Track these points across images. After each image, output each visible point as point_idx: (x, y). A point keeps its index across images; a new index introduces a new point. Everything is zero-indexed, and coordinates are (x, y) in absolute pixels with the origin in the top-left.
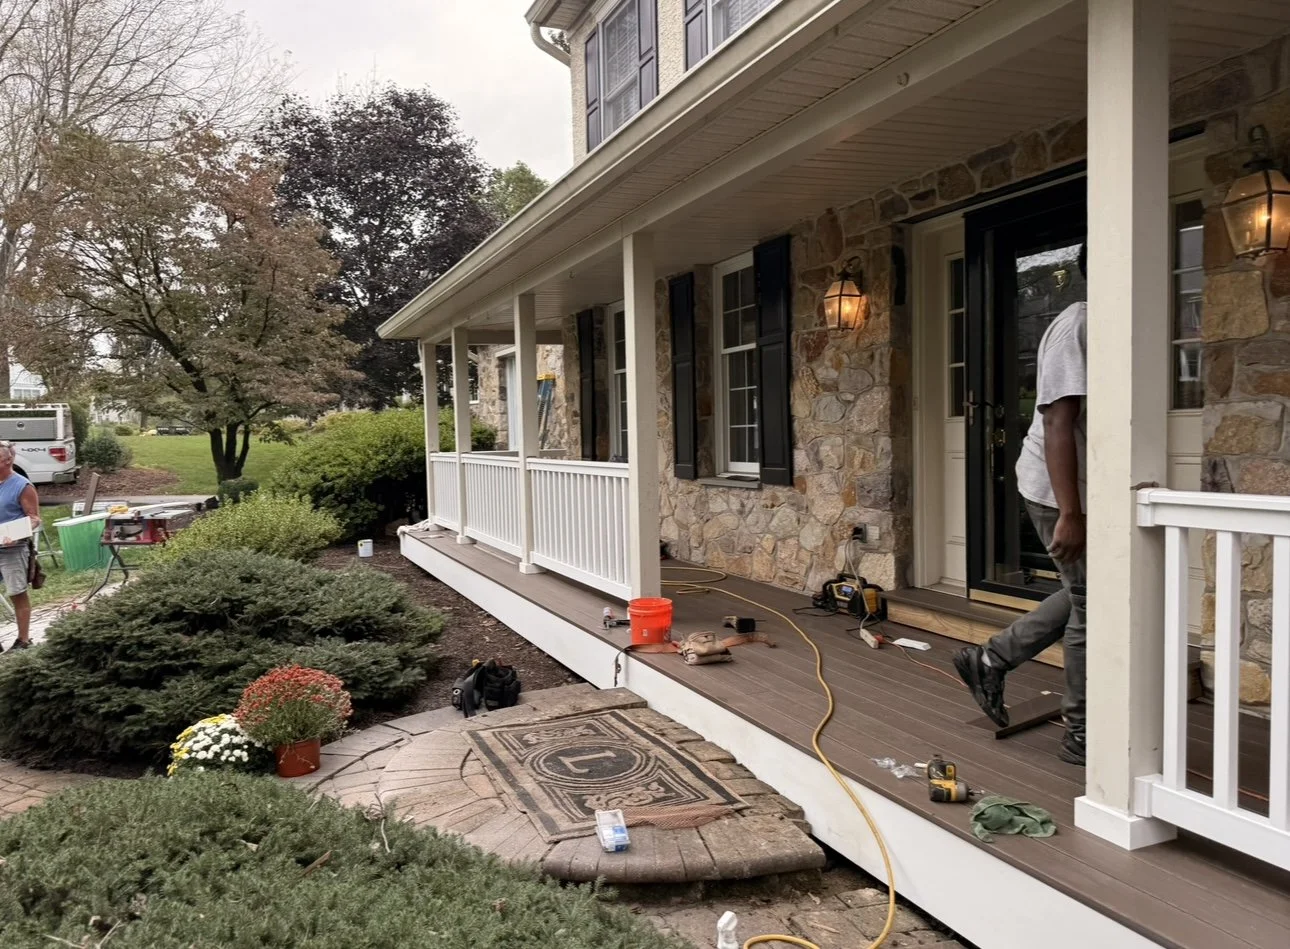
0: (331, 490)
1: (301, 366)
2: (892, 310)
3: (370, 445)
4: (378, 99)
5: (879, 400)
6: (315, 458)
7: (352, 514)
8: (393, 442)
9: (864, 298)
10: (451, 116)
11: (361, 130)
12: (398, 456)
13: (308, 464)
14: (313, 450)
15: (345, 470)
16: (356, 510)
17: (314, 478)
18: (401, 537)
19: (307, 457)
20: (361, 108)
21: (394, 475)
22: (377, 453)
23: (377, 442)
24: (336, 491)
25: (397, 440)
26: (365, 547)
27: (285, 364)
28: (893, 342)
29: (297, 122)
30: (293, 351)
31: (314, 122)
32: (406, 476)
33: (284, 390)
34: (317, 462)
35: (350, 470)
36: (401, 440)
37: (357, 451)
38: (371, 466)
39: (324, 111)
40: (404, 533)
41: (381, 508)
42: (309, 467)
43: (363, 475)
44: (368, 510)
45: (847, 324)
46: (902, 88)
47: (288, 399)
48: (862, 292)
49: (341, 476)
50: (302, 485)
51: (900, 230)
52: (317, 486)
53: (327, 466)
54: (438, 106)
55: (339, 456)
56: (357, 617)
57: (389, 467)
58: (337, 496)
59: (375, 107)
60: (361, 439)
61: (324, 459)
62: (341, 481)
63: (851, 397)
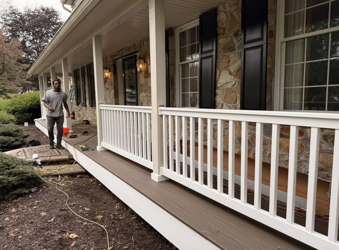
0: (18, 111)
1: (13, 80)
2: (114, 75)
3: (28, 100)
4: (38, 9)
5: (113, 92)
6: (14, 103)
7: (23, 116)
8: (34, 99)
9: (110, 73)
10: (60, 14)
11: (33, 17)
12: (35, 103)
13: (12, 104)
14: (13, 101)
15: (21, 106)
16: (24, 116)
17: (13, 108)
18: (35, 122)
19: (12, 103)
20: (33, 11)
21: (34, 107)
22: (29, 102)
23: (30, 99)
24: (19, 111)
25: (35, 99)
26: (26, 124)
27: (9, 79)
28: (114, 81)
29: (14, 13)
30: (12, 76)
31: (20, 13)
32: (37, 108)
33: (8, 86)
34: (14, 104)
35: (22, 106)
36: (36, 99)
37: (24, 101)
38: (28, 105)
39: (22, 10)
40: (35, 121)
41: (31, 115)
42: (12, 105)
43: (25, 107)
44: (28, 115)
45: (107, 77)
46: (82, 44)
47: (9, 89)
48: (110, 72)
49: (20, 107)
50: (10, 109)
51: (114, 61)
52: (14, 110)
53: (16, 105)
54: (55, 11)
55: (20, 102)
56: (6, 132)
57: (32, 105)
58: (19, 112)
59: (37, 10)
60: (25, 99)
61: (16, 103)
62: (20, 109)
63: (110, 91)
